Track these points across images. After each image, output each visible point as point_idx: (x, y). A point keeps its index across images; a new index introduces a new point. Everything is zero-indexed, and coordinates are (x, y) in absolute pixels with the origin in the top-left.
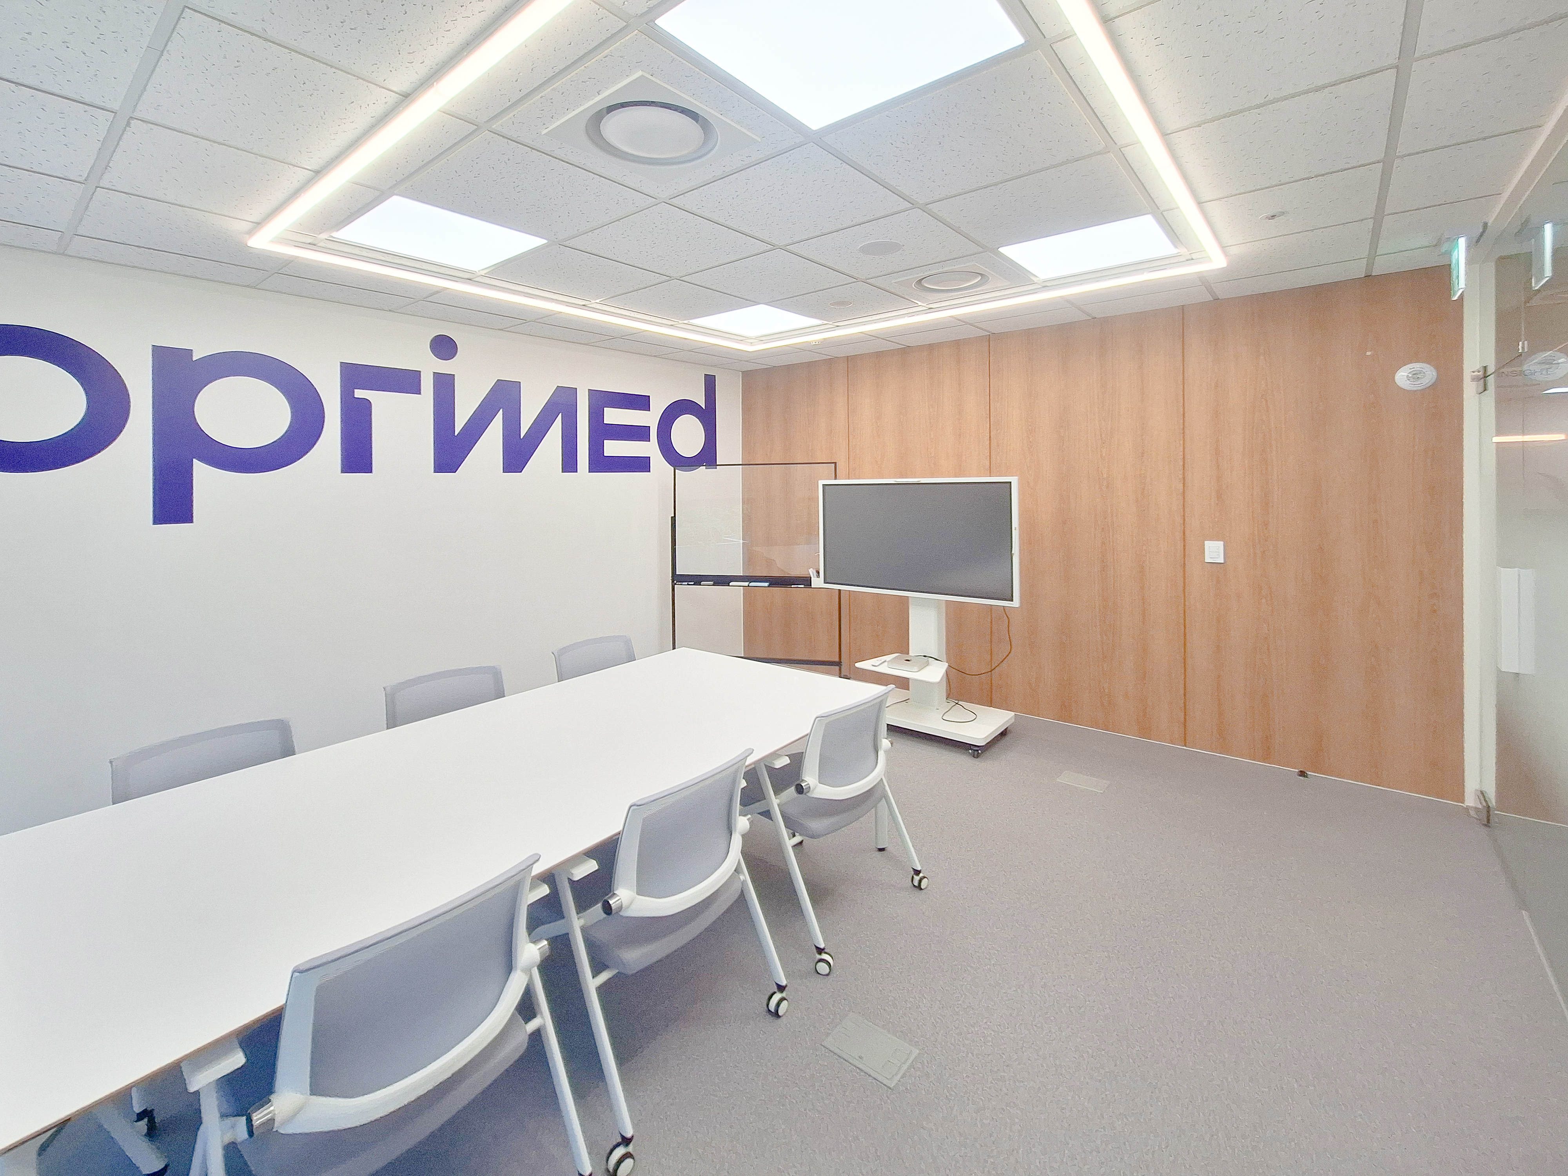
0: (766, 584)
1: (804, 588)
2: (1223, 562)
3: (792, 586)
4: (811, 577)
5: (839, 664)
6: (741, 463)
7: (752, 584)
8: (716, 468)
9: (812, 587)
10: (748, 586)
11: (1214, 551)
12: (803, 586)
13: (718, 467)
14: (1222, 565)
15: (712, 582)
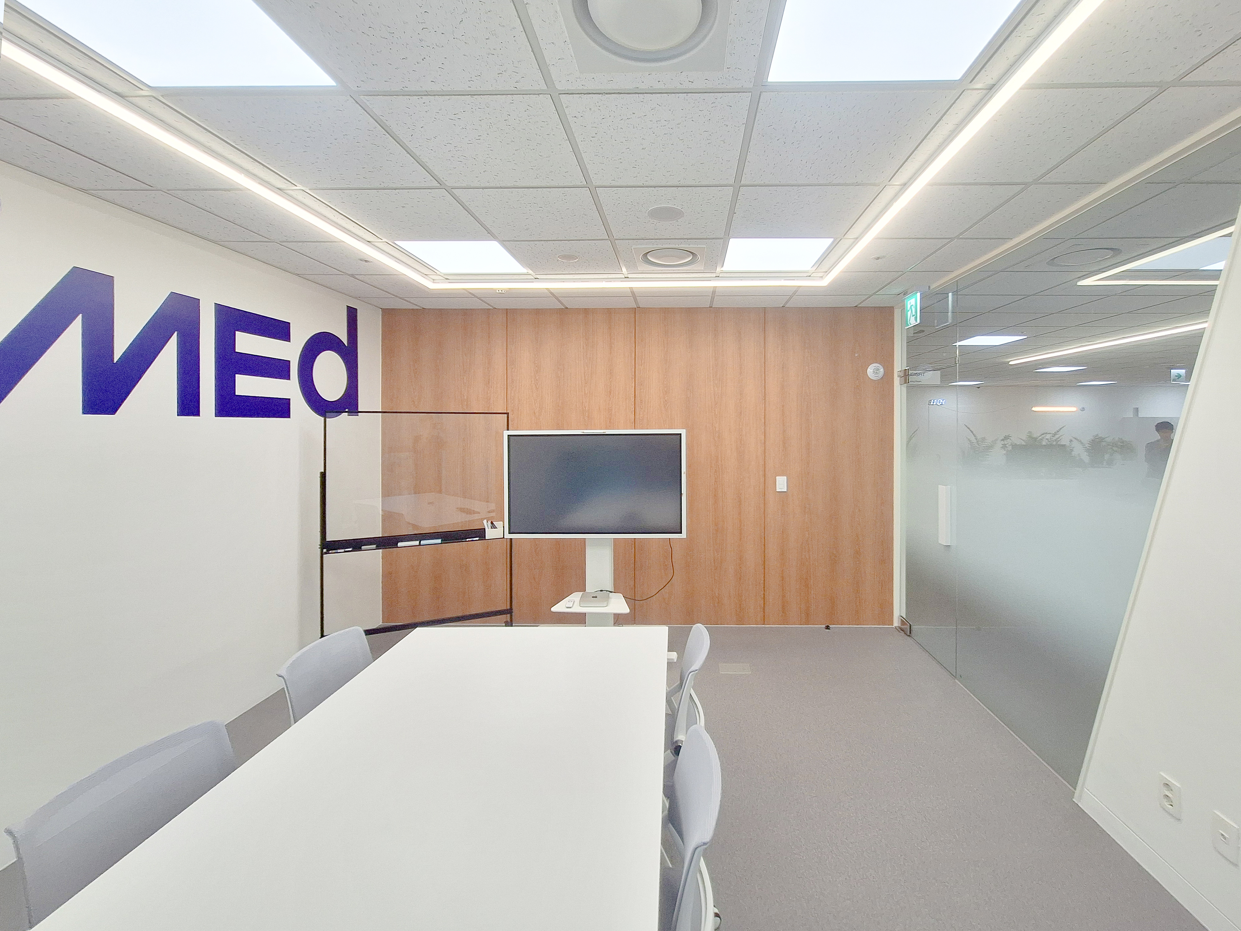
0: (439, 541)
1: (479, 540)
2: (786, 491)
3: (467, 540)
4: (485, 529)
5: (509, 611)
6: (381, 411)
7: (423, 542)
8: (358, 415)
9: (487, 538)
10: (420, 545)
11: (782, 484)
12: (478, 539)
13: (359, 414)
14: (785, 493)
15: (375, 546)
